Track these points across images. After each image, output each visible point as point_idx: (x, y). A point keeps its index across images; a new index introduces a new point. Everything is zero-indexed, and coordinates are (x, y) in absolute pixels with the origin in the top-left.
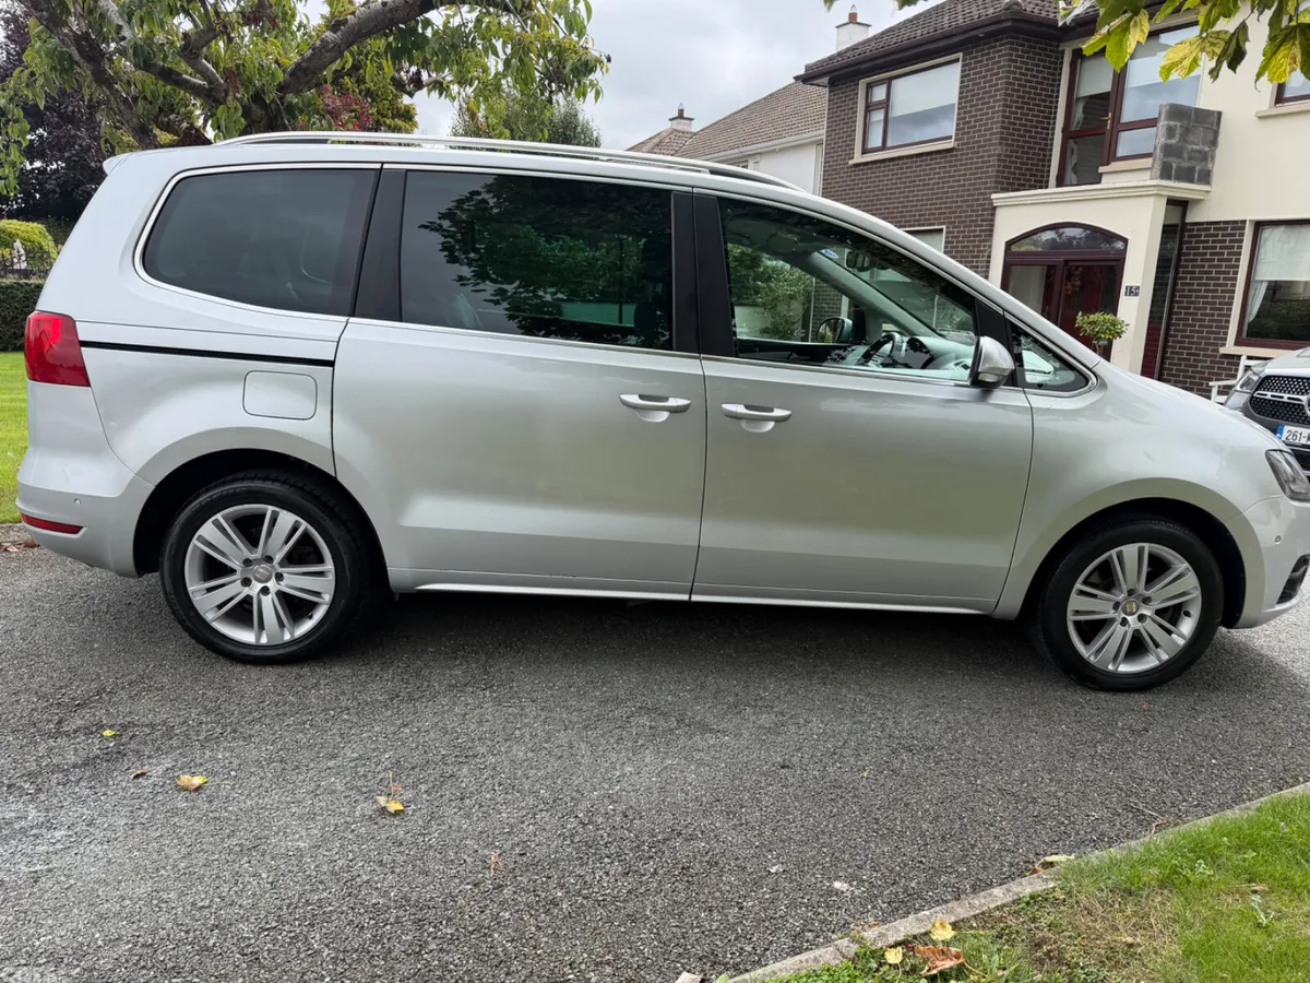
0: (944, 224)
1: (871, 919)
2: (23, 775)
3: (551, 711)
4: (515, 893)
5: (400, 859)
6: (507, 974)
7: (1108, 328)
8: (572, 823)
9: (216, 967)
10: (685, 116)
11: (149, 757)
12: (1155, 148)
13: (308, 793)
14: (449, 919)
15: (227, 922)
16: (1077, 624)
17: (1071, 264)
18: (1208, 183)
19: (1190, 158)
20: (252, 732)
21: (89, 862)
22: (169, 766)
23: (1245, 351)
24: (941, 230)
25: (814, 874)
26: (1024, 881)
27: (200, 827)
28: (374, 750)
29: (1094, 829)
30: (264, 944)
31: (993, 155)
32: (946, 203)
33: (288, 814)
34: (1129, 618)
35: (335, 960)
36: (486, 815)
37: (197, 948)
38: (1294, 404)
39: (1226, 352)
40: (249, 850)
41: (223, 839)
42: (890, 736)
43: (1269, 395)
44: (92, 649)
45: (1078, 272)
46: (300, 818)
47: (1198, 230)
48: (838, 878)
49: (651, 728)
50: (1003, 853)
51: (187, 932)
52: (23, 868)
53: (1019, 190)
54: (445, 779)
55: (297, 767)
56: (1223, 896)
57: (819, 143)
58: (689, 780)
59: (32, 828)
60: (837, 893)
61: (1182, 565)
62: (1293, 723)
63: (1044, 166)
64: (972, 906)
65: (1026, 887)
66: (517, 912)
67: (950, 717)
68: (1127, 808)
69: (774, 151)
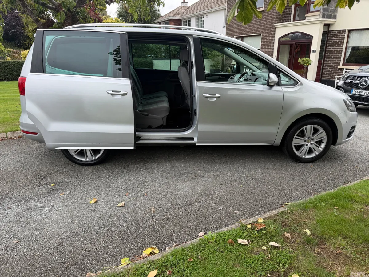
0: (261, 33)
1: (244, 219)
2: (34, 196)
3: (162, 174)
4: (159, 216)
5: (130, 210)
6: (159, 234)
7: (307, 62)
8: (171, 200)
9: (91, 236)
10: (185, 2)
11: (64, 190)
12: (321, 9)
13: (105, 196)
14: (144, 223)
15: (91, 227)
16: (295, 146)
17: (297, 44)
18: (335, 19)
19: (331, 12)
20: (88, 183)
21: (55, 215)
22: (69, 192)
23: (345, 67)
24: (260, 35)
25: (230, 209)
26: (280, 208)
27: (80, 205)
28: (120, 185)
29: (298, 196)
30: (101, 231)
31: (275, 12)
32: (262, 27)
33: (101, 202)
34: (308, 144)
35: (118, 234)
36: (150, 199)
37: (85, 232)
38: (356, 83)
39: (340, 68)
40: (93, 210)
41: (86, 208)
42: (247, 176)
43: (349, 81)
44: (43, 164)
45: (299, 46)
46: (104, 202)
47: (333, 33)
48: (235, 210)
49: (188, 177)
50: (276, 203)
51: (82, 229)
52: (40, 217)
53: (282, 22)
54: (138, 191)
55: (101, 190)
56: (327, 210)
57: (225, 9)
58: (198, 189)
59: (39, 208)
60: (235, 213)
61: (322, 130)
62: (349, 168)
63: (289, 15)
64: (268, 215)
65: (281, 210)
66: (160, 221)
67: (263, 171)
68: (306, 191)
69: (212, 12)
